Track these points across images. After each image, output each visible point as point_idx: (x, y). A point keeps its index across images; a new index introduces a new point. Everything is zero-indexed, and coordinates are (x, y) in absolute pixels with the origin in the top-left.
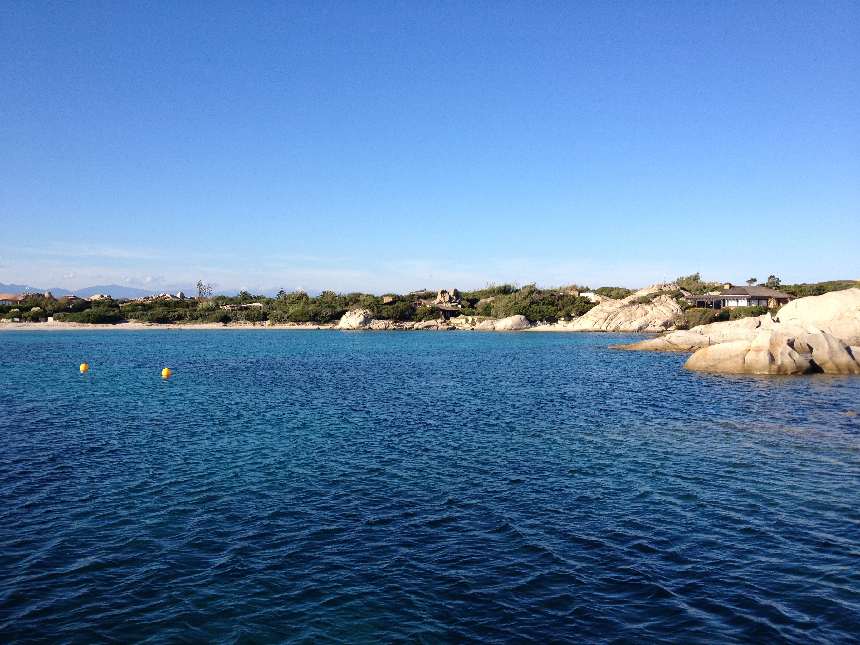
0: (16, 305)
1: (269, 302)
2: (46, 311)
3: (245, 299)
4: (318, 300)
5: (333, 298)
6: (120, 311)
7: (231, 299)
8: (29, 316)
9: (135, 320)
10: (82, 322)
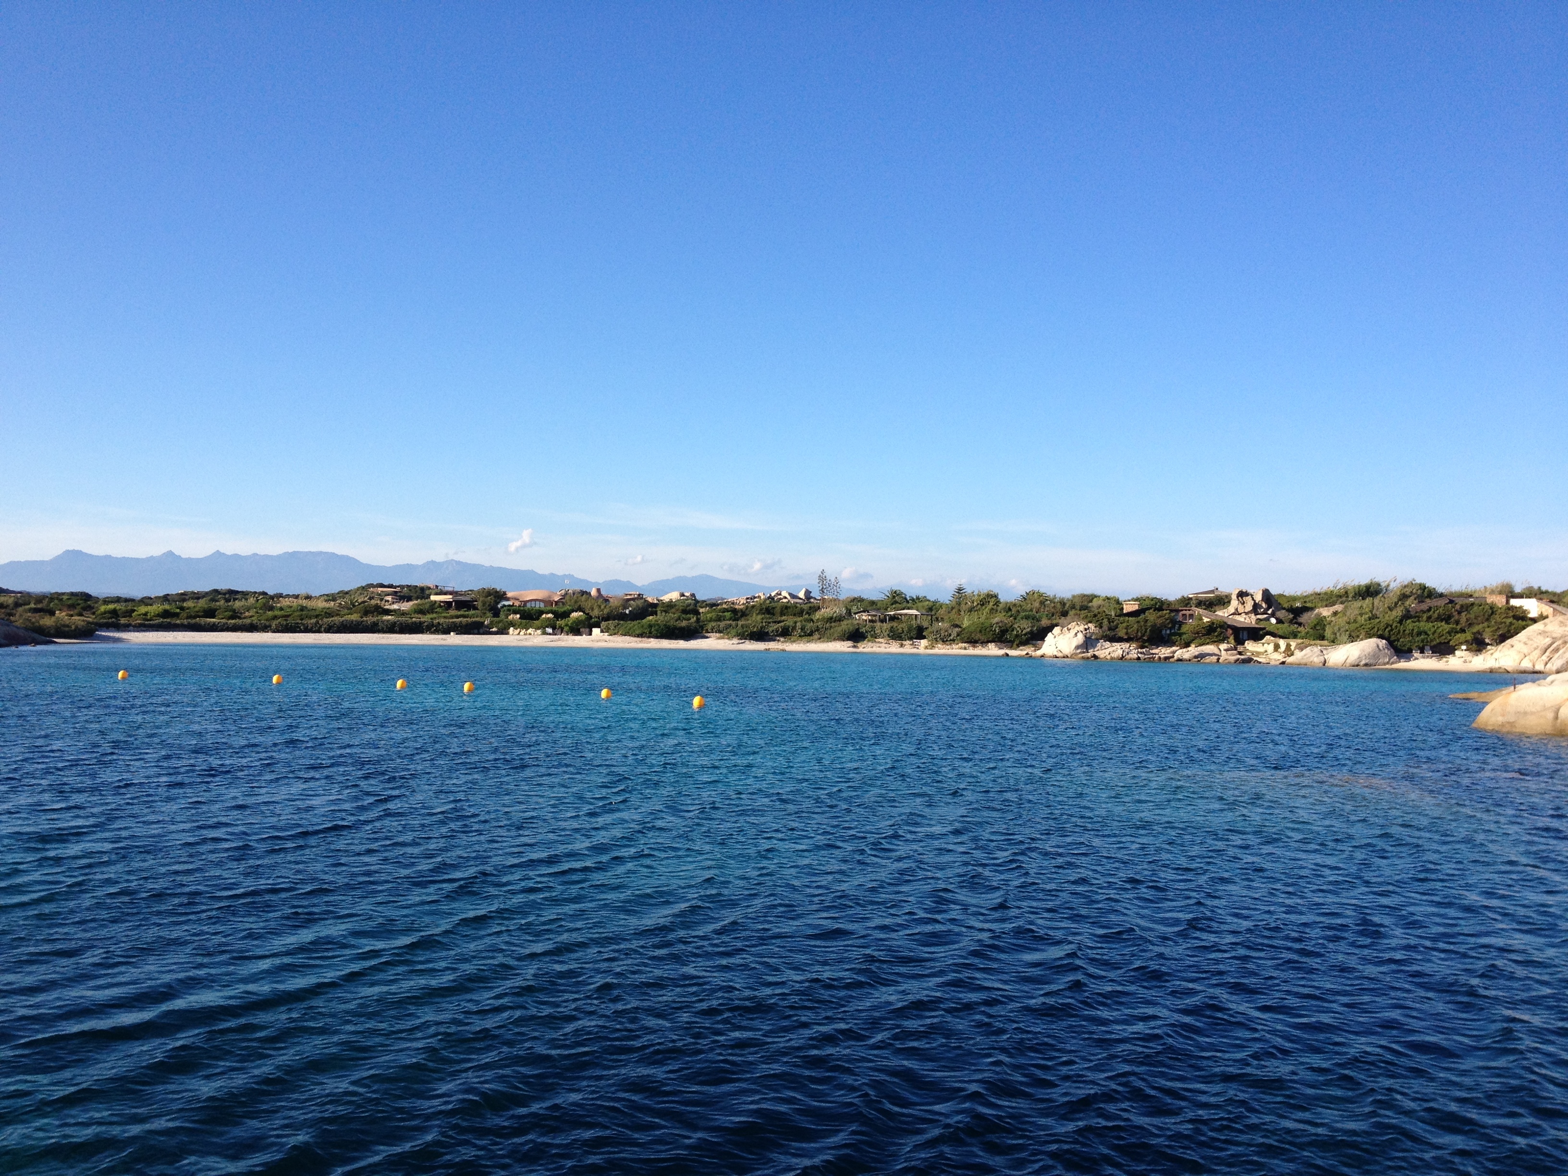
0: (549, 608)
1: (932, 609)
2: (591, 618)
3: (896, 602)
4: (1015, 605)
5: (1042, 603)
6: (698, 620)
7: (873, 603)
8: (567, 625)
9: (718, 635)
10: (641, 635)
